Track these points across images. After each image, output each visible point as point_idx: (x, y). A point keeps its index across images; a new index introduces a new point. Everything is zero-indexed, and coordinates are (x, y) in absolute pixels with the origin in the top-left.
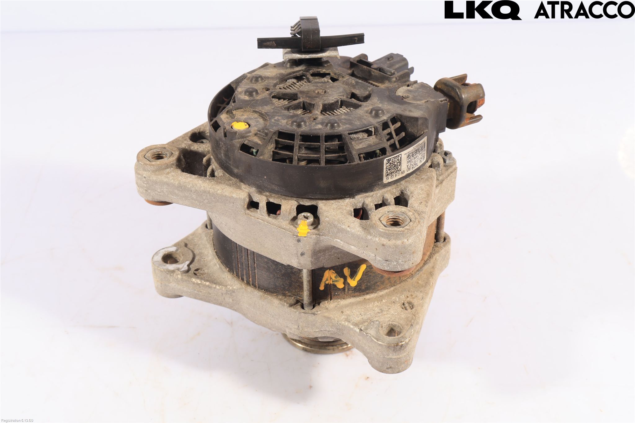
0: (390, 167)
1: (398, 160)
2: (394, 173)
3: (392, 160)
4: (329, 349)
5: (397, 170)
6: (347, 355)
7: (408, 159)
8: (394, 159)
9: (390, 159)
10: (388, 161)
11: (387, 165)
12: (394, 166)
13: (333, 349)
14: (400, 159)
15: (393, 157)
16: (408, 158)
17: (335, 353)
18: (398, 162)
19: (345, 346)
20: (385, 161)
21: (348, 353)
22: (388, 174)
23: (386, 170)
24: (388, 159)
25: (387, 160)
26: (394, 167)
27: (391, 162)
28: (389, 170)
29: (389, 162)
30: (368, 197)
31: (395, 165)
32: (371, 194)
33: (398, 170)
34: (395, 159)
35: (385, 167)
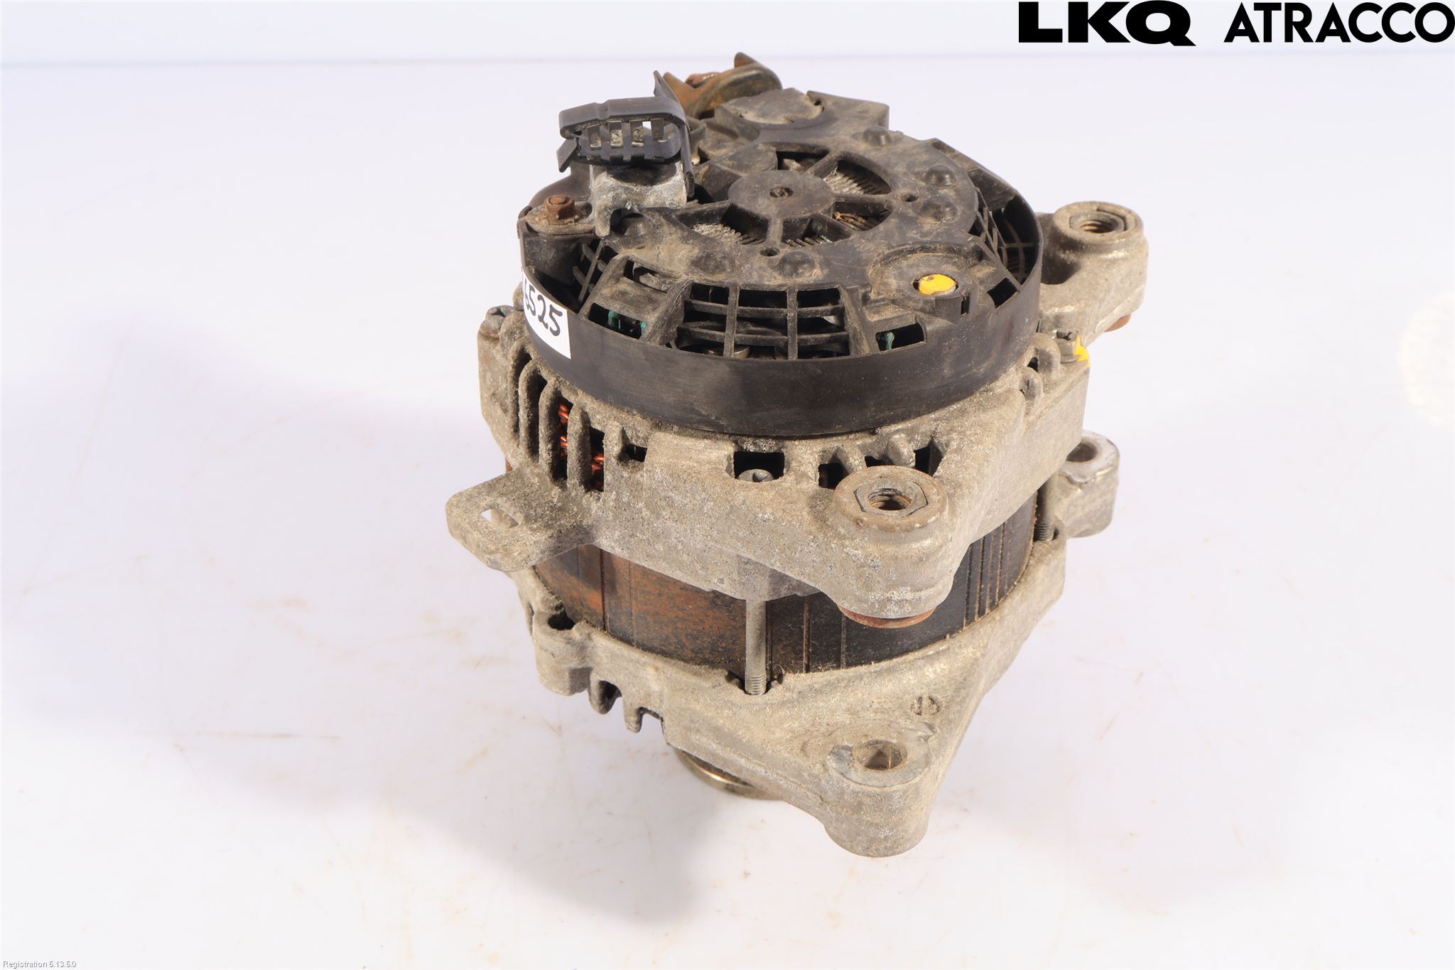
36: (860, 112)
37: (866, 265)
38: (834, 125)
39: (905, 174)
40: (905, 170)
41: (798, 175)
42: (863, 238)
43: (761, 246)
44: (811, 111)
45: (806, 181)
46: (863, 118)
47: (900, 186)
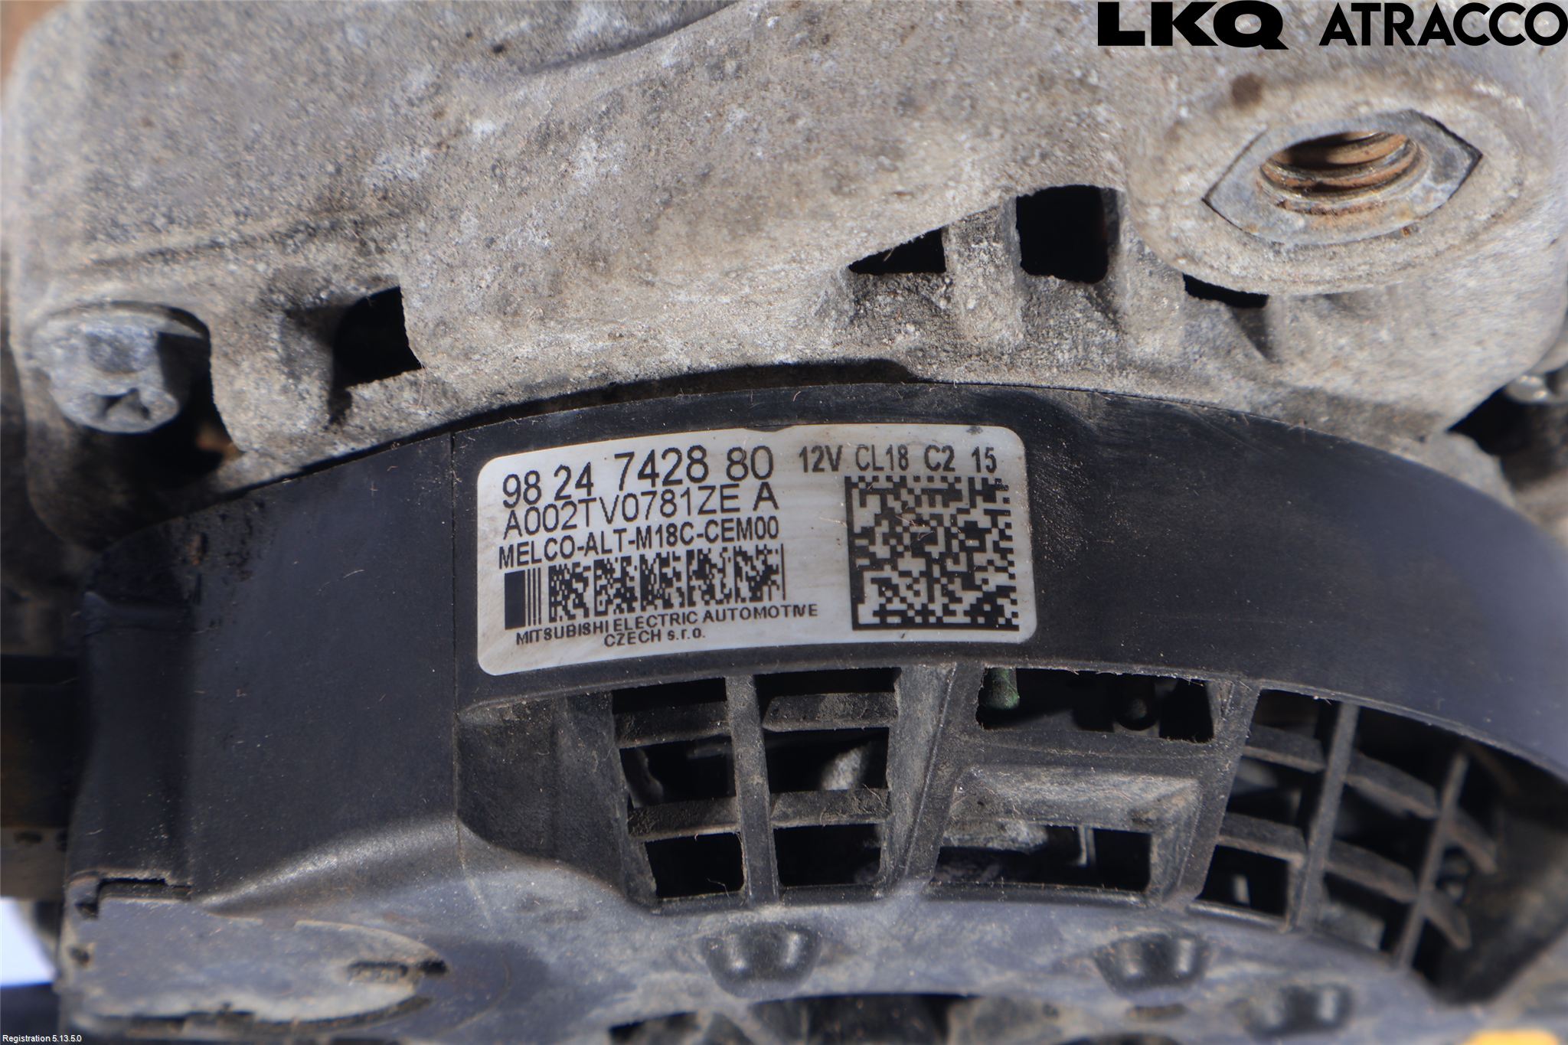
0: (970, 551)
1: (884, 584)
2: (924, 483)
3: (958, 608)
5: (892, 502)
7: (773, 560)
8: (937, 607)
9: (973, 626)
10: (1000, 611)
11: (1002, 579)
12: (935, 551)
14: (871, 591)
15: (940, 625)
16: (770, 570)
18: (887, 572)
20: (1027, 624)
22: (990, 497)
23: (1003, 536)
24: (990, 625)
25: (1010, 626)
26: (932, 539)
27: (970, 598)
28: (972, 530)
29: (989, 597)
30: (1153, 370)
31: (917, 550)
32: (1124, 384)
33: (882, 494)
34: (925, 612)
35: (1023, 566)
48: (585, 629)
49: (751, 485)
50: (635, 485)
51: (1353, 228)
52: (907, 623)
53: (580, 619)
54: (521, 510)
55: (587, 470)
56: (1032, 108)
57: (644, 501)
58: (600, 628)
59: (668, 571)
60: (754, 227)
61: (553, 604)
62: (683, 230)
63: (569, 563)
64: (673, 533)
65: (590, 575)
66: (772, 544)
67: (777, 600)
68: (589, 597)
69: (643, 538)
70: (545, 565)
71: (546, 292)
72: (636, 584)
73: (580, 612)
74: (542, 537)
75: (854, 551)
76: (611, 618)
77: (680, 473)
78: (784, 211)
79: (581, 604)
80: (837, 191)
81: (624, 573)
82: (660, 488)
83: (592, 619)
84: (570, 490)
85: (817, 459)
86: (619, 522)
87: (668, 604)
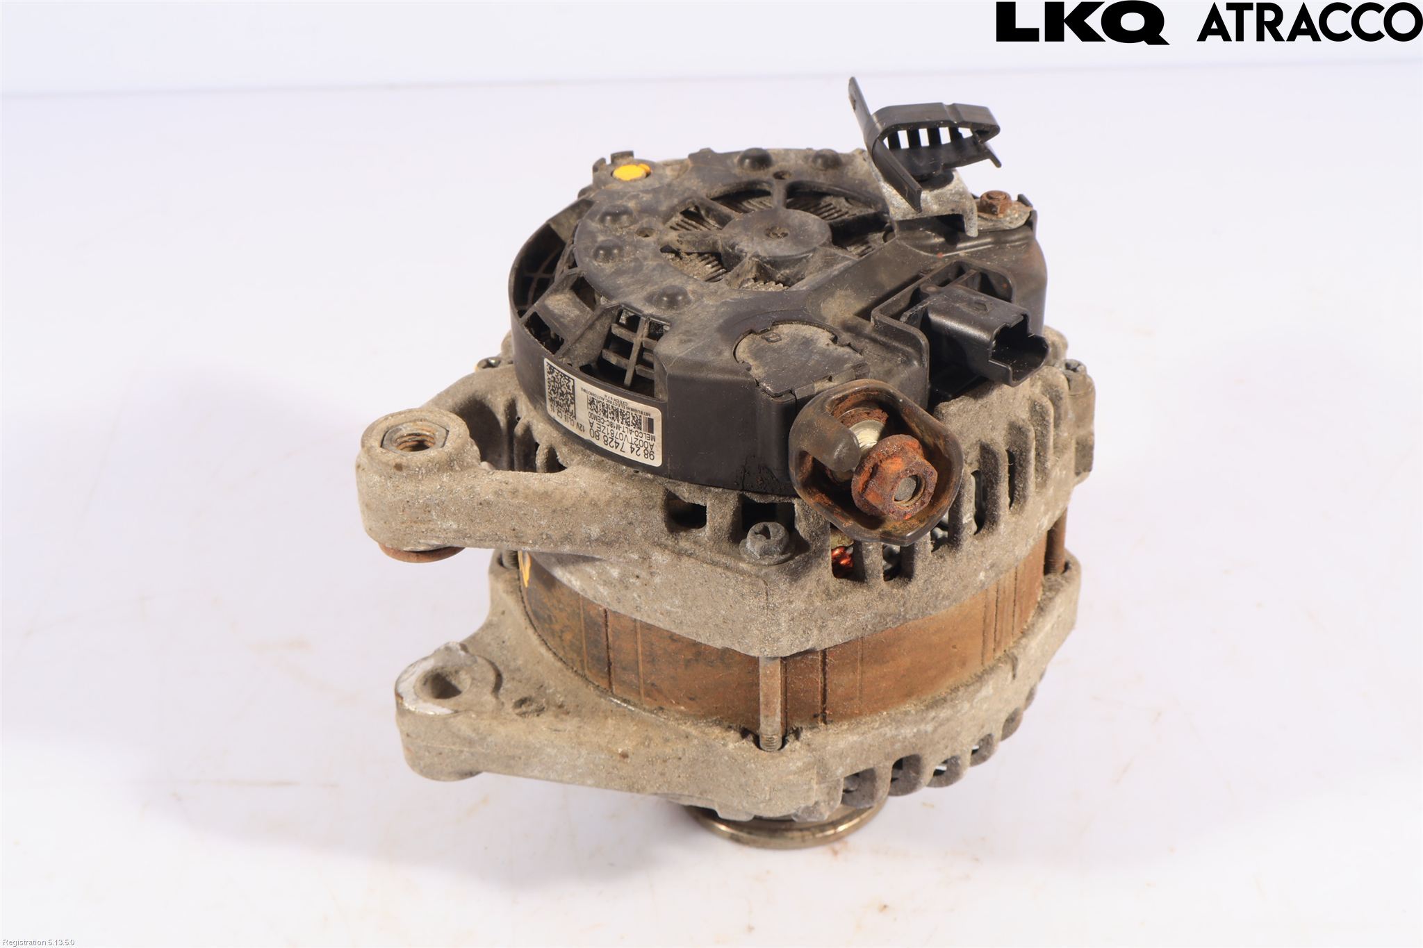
4: (792, 839)
6: (835, 853)
13: (803, 839)
17: (806, 847)
19: (829, 830)
21: (837, 846)
36: (690, 341)
37: (693, 168)
38: (721, 321)
39: (645, 258)
40: (645, 263)
41: (759, 251)
42: (694, 190)
43: (789, 180)
44: (750, 352)
45: (750, 245)
46: (687, 332)
47: (653, 244)
48: (632, 410)
49: (595, 428)
50: (621, 443)
51: (430, 426)
52: (565, 375)
53: (634, 413)
54: (649, 449)
55: (632, 452)
56: (457, 487)
57: (618, 437)
58: (628, 408)
59: (612, 416)
60: (546, 493)
61: (640, 420)
62: (564, 501)
63: (636, 429)
64: (611, 425)
65: (631, 424)
66: (590, 410)
67: (589, 396)
68: (631, 418)
69: (618, 427)
70: (642, 431)
71: (612, 503)
72: (620, 416)
73: (634, 415)
74: (644, 439)
75: (574, 399)
76: (626, 410)
77: (610, 440)
78: (535, 493)
79: (634, 417)
80: (517, 491)
81: (622, 420)
82: (615, 439)
83: (631, 412)
84: (636, 449)
85: (580, 427)
86: (624, 434)
87: (612, 407)
